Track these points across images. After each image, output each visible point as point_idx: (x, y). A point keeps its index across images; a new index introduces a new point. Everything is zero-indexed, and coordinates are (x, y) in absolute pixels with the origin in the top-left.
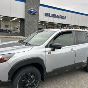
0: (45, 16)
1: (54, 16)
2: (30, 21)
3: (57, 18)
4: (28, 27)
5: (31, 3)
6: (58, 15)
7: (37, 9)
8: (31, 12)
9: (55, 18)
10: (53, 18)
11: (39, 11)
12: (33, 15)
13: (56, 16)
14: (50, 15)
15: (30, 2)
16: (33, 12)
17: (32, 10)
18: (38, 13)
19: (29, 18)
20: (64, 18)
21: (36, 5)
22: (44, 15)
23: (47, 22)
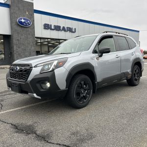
0: (45, 28)
1: (57, 28)
2: (21, 38)
3: (63, 32)
4: (19, 48)
5: (19, 9)
6: (64, 27)
7: (30, 18)
8: (21, 22)
9: (60, 32)
10: (57, 31)
11: (34, 21)
12: (25, 29)
13: (61, 28)
14: (53, 28)
15: (16, 7)
16: (24, 22)
17: (23, 21)
18: (33, 24)
19: (18, 33)
20: (73, 31)
21: (28, 11)
22: (43, 27)
23: (48, 39)
